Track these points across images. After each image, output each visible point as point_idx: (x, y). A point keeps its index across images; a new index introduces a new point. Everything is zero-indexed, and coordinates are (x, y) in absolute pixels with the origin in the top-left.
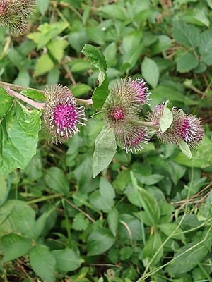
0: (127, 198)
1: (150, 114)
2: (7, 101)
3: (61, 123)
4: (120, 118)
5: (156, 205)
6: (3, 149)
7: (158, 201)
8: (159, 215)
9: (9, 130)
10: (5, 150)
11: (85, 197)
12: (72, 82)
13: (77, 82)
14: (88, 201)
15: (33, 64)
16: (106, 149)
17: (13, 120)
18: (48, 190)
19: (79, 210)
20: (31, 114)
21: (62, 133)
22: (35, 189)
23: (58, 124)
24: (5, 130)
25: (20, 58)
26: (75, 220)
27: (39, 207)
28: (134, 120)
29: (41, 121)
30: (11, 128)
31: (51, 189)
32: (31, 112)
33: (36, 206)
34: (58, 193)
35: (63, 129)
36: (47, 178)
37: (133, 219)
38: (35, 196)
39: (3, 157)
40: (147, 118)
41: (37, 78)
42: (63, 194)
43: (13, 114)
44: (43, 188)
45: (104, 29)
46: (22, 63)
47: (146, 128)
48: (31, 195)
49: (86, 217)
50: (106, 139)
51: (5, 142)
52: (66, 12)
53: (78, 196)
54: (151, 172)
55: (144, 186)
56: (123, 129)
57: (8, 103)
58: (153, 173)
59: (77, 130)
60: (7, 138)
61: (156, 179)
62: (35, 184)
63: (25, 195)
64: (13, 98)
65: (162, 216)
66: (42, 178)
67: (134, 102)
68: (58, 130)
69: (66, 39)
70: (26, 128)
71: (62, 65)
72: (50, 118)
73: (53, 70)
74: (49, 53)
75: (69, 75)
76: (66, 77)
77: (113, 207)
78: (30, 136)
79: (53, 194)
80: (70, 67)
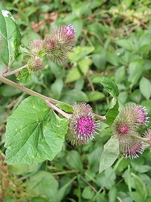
0: (124, 180)
1: (146, 132)
2: (45, 110)
3: (82, 131)
4: (125, 132)
5: (144, 188)
6: (38, 144)
7: (146, 185)
8: (146, 196)
9: (44, 131)
10: (40, 145)
11: (94, 175)
12: (91, 90)
13: (95, 89)
14: (95, 178)
15: (66, 74)
16: (112, 153)
17: (48, 124)
18: (67, 166)
19: (88, 184)
20: (62, 121)
21: (82, 138)
22: (58, 164)
23: (80, 131)
24: (42, 130)
25: (58, 69)
26: (84, 191)
27: (60, 178)
28: (134, 135)
29: (68, 127)
30: (46, 129)
31: (70, 166)
32: (61, 120)
33: (58, 177)
34: (74, 169)
35: (83, 135)
36: (68, 158)
37: (127, 197)
38: (58, 169)
39: (37, 150)
40: (143, 135)
41: (67, 84)
42: (78, 171)
43: (48, 120)
44: (64, 164)
45: (118, 54)
46: (59, 73)
47: (142, 142)
48: (55, 168)
49: (92, 190)
50: (113, 146)
51: (40, 139)
52: (93, 38)
53: (88, 173)
54: (143, 163)
55: (137, 173)
56: (126, 140)
57: (46, 111)
58: (144, 164)
59: (93, 137)
60: (43, 137)
61: (146, 169)
62: (58, 161)
63: (51, 168)
64: (50, 108)
65: (148, 197)
66: (65, 157)
67: (136, 122)
68: (79, 135)
69: (91, 58)
70: (56, 131)
71: (86, 77)
72: (75, 126)
73: (80, 79)
74: (78, 67)
75: (91, 84)
76: (88, 85)
77: (113, 186)
78: (59, 137)
79: (71, 170)
80: (92, 79)
